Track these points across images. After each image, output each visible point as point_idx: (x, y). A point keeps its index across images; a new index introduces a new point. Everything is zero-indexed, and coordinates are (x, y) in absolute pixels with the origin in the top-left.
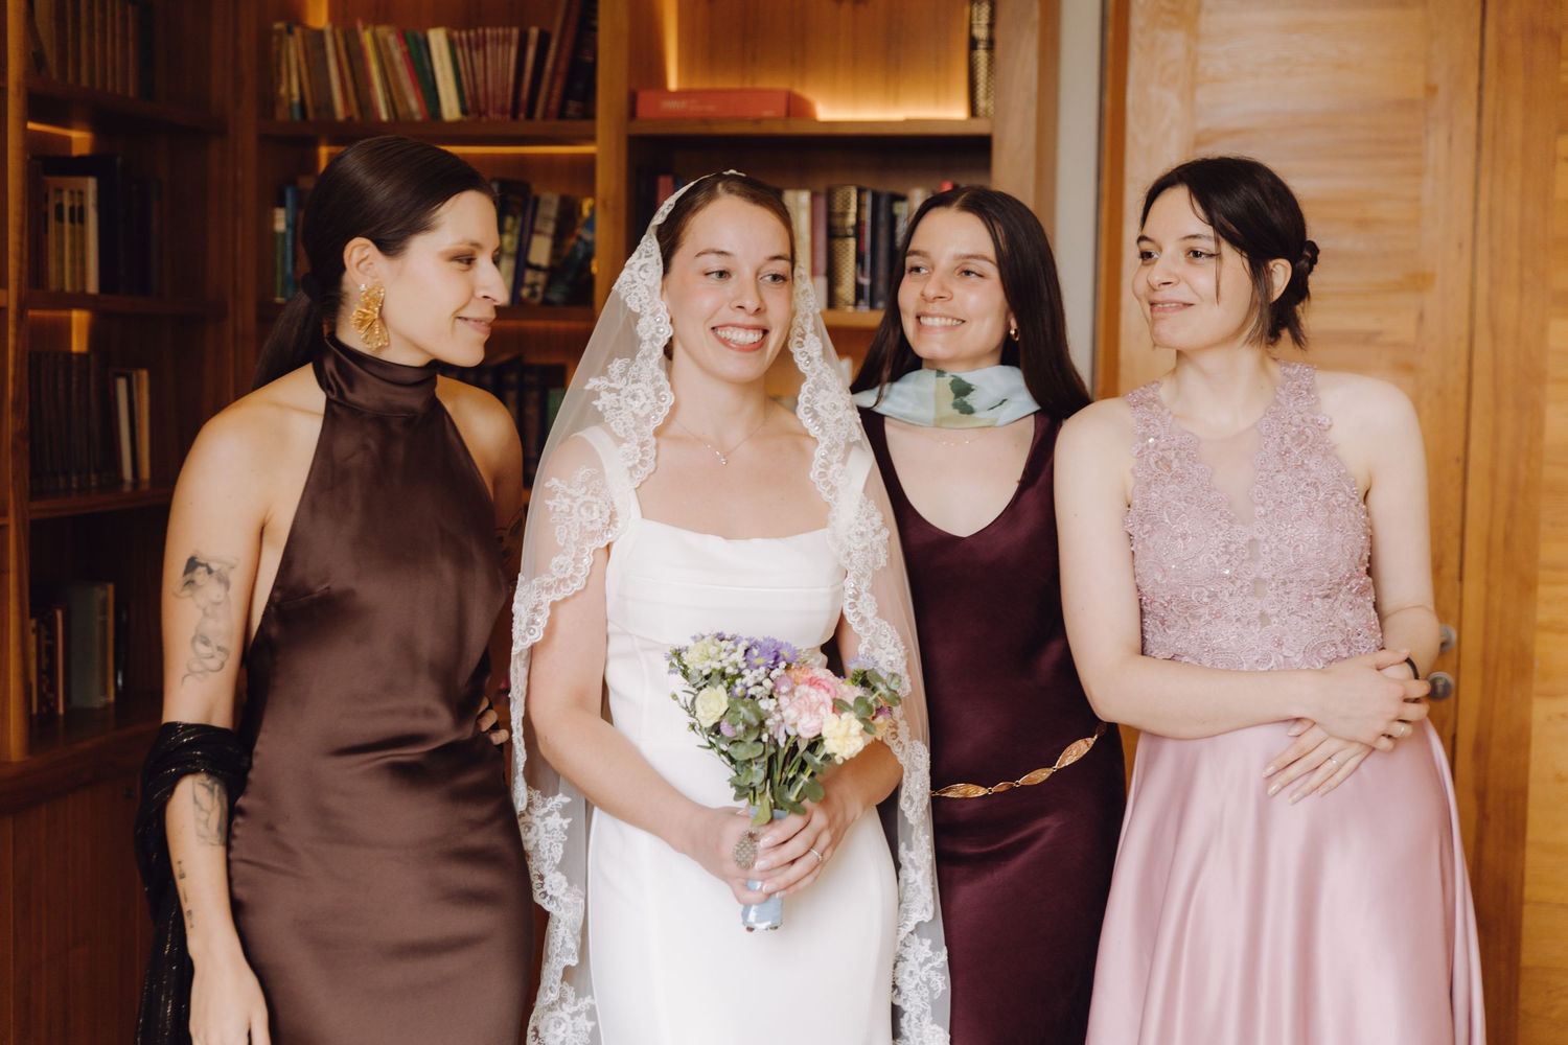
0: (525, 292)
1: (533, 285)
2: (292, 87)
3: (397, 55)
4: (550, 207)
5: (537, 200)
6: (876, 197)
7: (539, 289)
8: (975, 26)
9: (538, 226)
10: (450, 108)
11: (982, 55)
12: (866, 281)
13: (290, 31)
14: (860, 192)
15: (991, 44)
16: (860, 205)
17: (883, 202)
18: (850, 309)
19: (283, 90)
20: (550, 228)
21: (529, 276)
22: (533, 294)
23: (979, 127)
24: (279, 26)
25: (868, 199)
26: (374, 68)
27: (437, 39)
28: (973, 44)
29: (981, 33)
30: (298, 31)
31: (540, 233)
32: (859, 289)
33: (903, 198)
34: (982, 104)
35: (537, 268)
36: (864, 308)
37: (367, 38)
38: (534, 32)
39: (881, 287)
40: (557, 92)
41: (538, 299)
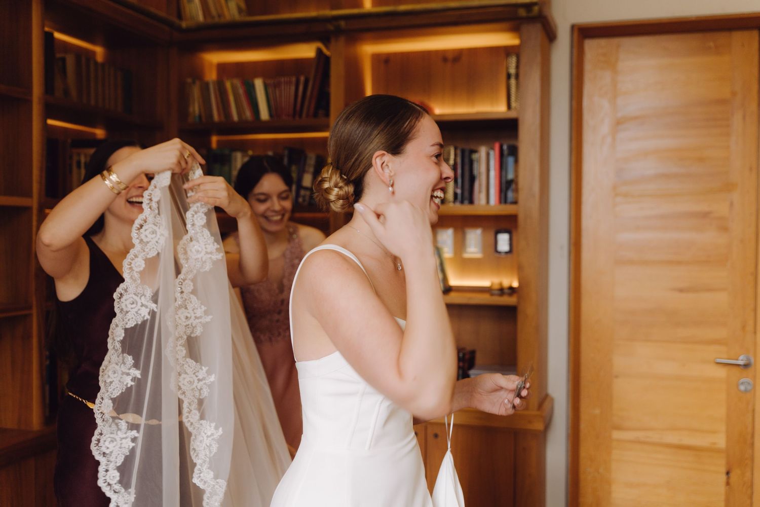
0: (300, 200)
1: (304, 197)
2: (195, 108)
3: (241, 91)
4: (311, 160)
5: (306, 157)
6: (463, 152)
7: (307, 198)
8: (510, 68)
9: (307, 169)
10: (264, 115)
11: (513, 82)
12: (459, 191)
13: (194, 83)
14: (456, 149)
15: (517, 76)
16: (456, 155)
17: (467, 154)
18: (451, 205)
19: (191, 109)
20: (312, 170)
21: (302, 192)
22: (304, 200)
23: (512, 114)
24: (189, 80)
25: (459, 152)
26: (231, 98)
27: (259, 84)
28: (509, 76)
29: (512, 71)
30: (198, 83)
31: (307, 172)
32: (455, 195)
33: (475, 151)
34: (513, 104)
35: (306, 189)
36: (458, 205)
37: (228, 85)
38: (302, 79)
39: (466, 194)
40: (313, 105)
41: (306, 203)
